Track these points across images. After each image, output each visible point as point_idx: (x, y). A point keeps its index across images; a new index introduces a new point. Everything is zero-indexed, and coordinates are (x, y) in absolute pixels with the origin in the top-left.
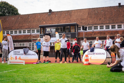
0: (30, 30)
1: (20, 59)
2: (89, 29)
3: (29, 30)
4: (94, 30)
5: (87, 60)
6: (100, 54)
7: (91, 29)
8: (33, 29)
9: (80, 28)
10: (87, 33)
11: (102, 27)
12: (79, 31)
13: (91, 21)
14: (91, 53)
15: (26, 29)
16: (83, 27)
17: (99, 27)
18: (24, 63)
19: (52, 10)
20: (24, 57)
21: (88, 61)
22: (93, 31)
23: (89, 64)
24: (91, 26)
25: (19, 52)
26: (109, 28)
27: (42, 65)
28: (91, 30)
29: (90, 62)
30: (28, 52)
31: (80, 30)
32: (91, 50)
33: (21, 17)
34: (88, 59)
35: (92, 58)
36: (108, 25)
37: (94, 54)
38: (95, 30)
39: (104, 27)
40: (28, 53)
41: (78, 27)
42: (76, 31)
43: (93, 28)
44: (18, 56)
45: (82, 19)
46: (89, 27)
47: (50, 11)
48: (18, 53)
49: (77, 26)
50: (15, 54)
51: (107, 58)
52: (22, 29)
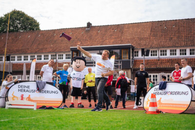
0: (56, 55)
1: (29, 99)
2: (151, 55)
3: (54, 54)
4: (160, 56)
5: (153, 104)
6: (178, 93)
7: (156, 55)
8: (60, 54)
9: (138, 52)
10: (148, 61)
11: (173, 52)
12: (135, 57)
13: (155, 42)
14: (160, 91)
15: (50, 52)
16: (143, 50)
17: (168, 52)
18: (35, 108)
19: (91, 24)
20: (37, 96)
21: (156, 106)
22: (159, 58)
23: (158, 112)
24: (155, 50)
25: (28, 87)
26: (185, 54)
27: (67, 112)
28: (155, 57)
29: (159, 107)
30: (43, 88)
31: (138, 56)
32: (160, 86)
33: (42, 34)
34: (156, 103)
35: (162, 101)
36: (184, 48)
37: (166, 93)
38: (162, 56)
39: (178, 52)
40: (44, 90)
41: (135, 50)
42: (131, 57)
43: (159, 53)
44: (26, 95)
45: (141, 39)
46: (151, 52)
47: (89, 24)
48: (26, 89)
49: (133, 50)
50: (21, 91)
51: (192, 101)
52: (43, 53)
